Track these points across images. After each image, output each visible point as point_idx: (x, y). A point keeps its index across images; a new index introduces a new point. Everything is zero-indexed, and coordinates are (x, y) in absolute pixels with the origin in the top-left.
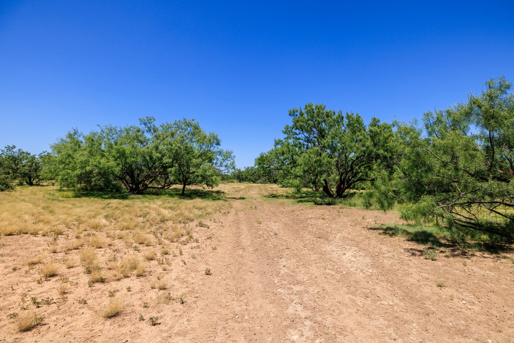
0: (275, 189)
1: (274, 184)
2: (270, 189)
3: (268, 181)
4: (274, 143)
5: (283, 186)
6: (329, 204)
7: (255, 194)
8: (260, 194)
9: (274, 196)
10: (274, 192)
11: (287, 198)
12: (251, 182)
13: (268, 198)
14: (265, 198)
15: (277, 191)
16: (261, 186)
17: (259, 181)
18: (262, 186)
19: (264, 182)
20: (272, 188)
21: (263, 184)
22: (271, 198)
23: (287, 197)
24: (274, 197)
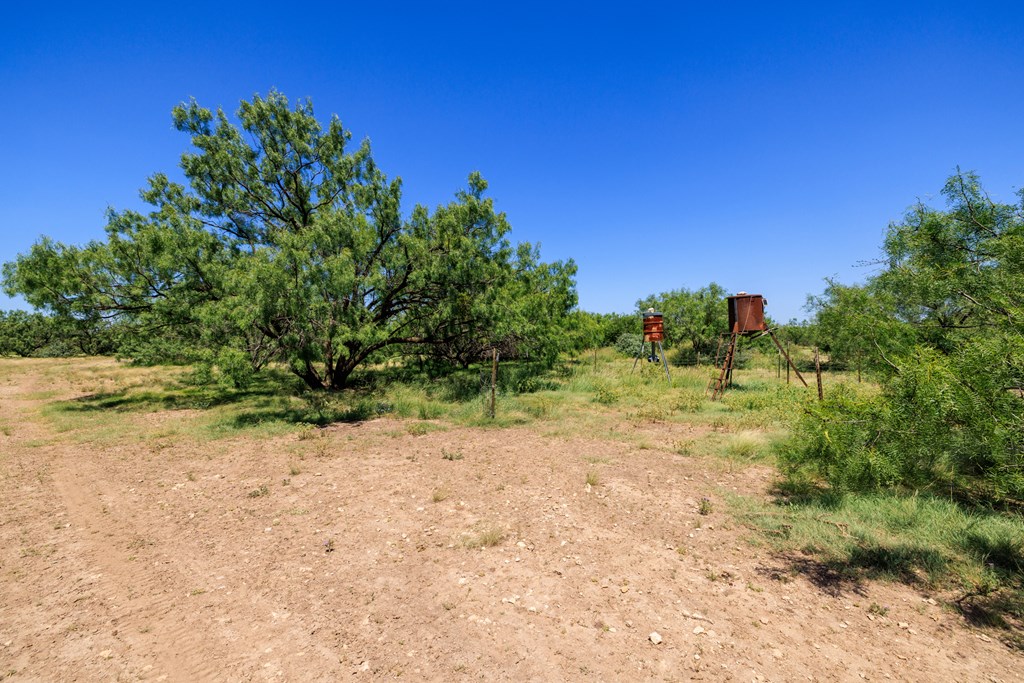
0: (107, 373)
1: (99, 356)
2: (89, 374)
3: (77, 349)
4: (105, 222)
5: (137, 363)
6: (354, 418)
7: (17, 397)
8: (44, 396)
9: (112, 403)
10: (108, 382)
11: (168, 407)
12: (13, 354)
13: (84, 417)
14: (66, 419)
15: (116, 378)
16: (50, 365)
17: (45, 350)
18: (57, 365)
19: (68, 352)
20: (95, 370)
21: (60, 359)
22: (99, 415)
23: (170, 401)
24: (111, 405)
